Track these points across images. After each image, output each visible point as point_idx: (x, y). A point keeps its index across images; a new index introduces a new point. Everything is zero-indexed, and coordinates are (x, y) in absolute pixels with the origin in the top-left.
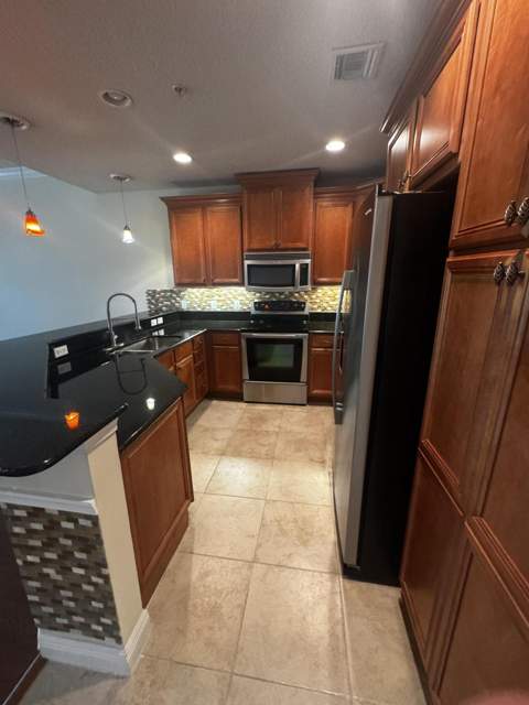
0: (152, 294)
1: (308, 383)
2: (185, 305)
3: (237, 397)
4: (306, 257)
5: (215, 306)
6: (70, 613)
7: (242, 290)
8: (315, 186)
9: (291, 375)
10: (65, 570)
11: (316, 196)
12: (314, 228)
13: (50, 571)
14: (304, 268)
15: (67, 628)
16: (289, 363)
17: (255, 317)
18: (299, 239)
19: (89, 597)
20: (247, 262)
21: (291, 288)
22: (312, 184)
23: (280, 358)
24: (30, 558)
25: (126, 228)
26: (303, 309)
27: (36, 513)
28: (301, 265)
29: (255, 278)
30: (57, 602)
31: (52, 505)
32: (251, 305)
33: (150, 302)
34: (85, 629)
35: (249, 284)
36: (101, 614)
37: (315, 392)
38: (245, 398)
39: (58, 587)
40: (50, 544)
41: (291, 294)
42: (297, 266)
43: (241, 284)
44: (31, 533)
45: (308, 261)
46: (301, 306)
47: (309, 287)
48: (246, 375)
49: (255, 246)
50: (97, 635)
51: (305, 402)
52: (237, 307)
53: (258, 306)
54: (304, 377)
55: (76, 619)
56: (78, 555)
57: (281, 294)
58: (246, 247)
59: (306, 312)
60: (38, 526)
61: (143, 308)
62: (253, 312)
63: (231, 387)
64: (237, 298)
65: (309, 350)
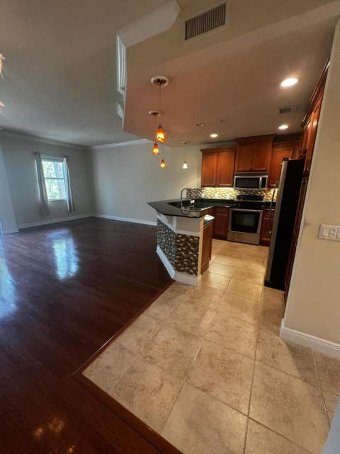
0: (189, 190)
1: (261, 234)
2: (203, 196)
3: (225, 238)
4: (266, 174)
5: (217, 197)
6: (185, 266)
7: (232, 189)
8: (274, 141)
9: (252, 230)
10: (187, 253)
11: (274, 146)
12: (271, 161)
13: (183, 253)
14: (264, 180)
15: (183, 271)
16: (252, 224)
17: (237, 203)
18: (263, 167)
19: (192, 261)
20: (235, 177)
21: (256, 189)
22: (272, 141)
23: (248, 222)
24: (179, 249)
25: (185, 162)
26: (262, 200)
27: (184, 236)
28: (263, 178)
29: (239, 184)
30: (182, 263)
31: (188, 233)
32: (235, 197)
33: (188, 194)
34: (188, 271)
35: (236, 187)
36: (194, 266)
37: (265, 239)
38: (229, 239)
39: (184, 258)
40: (185, 245)
41: (257, 192)
42: (261, 179)
43: (232, 187)
44: (181, 242)
45: (267, 176)
46: (261, 198)
47: (266, 189)
48: (230, 229)
49: (240, 169)
50: (191, 274)
51: (258, 243)
52: (228, 197)
53: (238, 197)
54: (259, 231)
55: (187, 268)
56: (192, 248)
57: (252, 191)
58: (236, 170)
59: (264, 201)
60: (183, 240)
61: (185, 196)
62: (236, 200)
63: (222, 233)
64: (228, 193)
65: (263, 219)
